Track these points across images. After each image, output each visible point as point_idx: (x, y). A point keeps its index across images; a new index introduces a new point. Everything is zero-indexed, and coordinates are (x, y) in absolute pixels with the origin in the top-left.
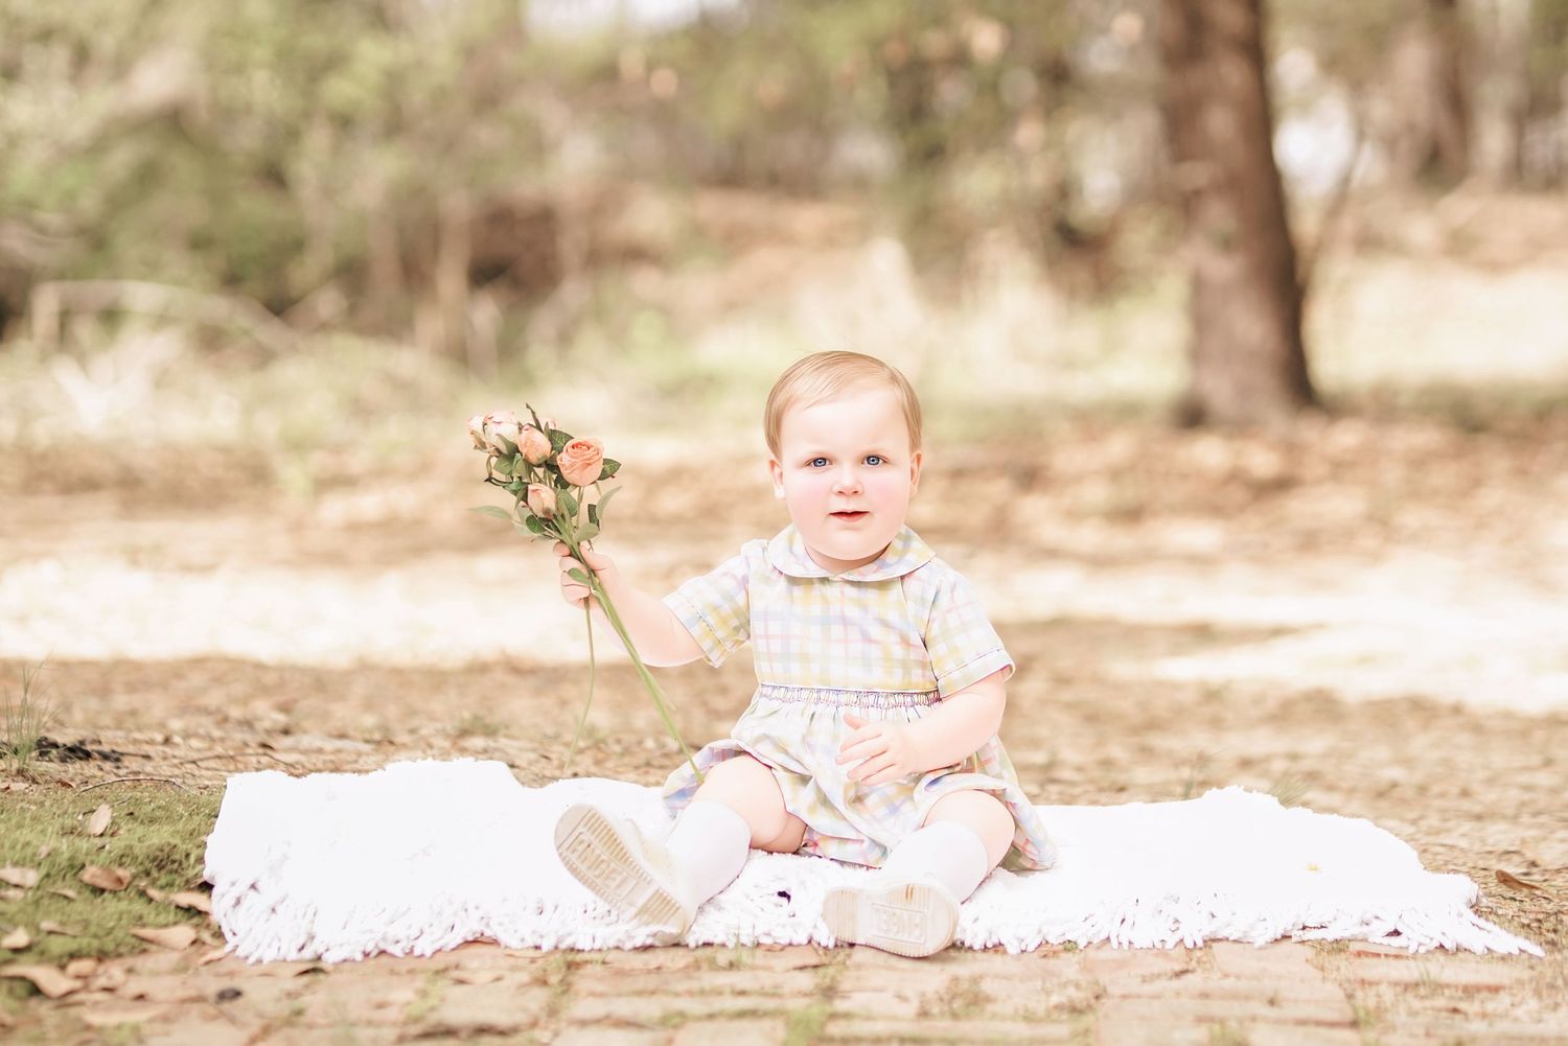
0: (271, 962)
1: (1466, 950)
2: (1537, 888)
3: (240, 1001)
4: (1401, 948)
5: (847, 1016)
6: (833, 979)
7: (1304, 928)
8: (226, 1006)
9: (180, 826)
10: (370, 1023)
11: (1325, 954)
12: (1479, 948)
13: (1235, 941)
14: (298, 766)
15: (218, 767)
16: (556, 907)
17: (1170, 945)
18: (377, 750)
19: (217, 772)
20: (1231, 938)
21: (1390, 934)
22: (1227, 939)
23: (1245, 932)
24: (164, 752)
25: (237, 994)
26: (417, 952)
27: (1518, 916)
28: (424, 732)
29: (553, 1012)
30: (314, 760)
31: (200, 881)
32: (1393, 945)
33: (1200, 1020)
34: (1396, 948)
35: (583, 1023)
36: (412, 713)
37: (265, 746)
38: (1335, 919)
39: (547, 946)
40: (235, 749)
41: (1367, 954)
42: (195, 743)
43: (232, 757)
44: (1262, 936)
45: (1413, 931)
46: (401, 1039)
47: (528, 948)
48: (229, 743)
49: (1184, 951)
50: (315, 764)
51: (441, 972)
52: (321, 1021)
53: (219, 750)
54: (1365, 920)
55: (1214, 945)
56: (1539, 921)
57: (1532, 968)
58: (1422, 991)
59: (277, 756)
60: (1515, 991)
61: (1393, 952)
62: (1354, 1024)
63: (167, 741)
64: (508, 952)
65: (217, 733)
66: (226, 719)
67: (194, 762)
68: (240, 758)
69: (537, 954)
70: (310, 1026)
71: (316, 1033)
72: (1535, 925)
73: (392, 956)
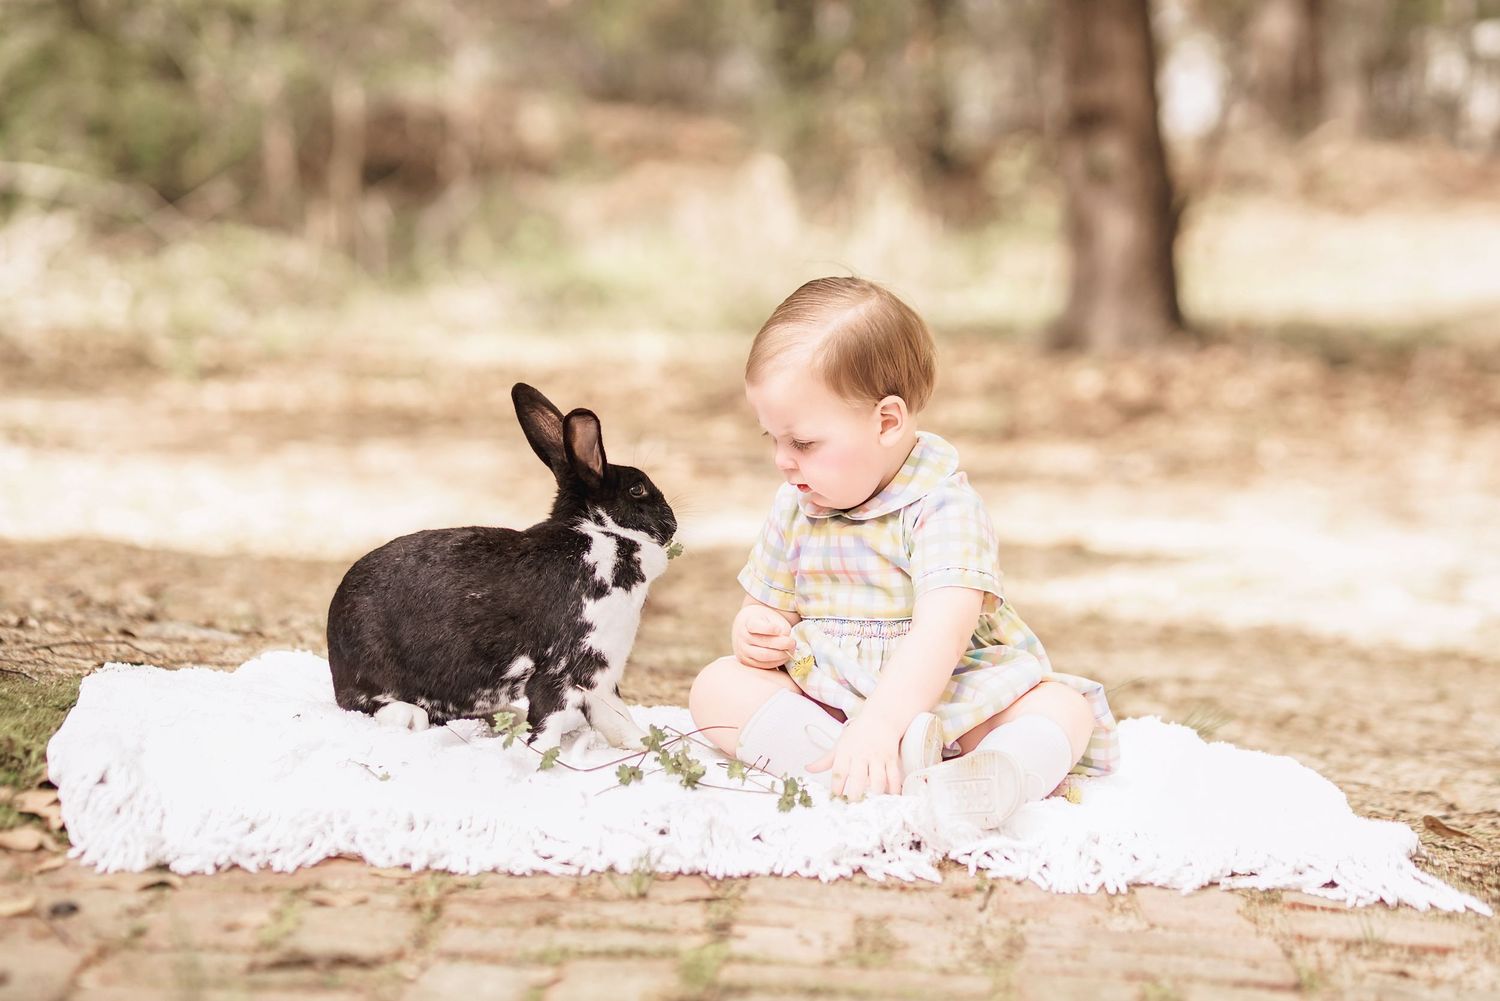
0: (116, 872)
1: (1407, 905)
2: (1467, 836)
3: (75, 919)
4: (1338, 901)
5: (746, 960)
6: (728, 914)
7: (1233, 875)
8: (60, 923)
9: (23, 718)
10: (218, 948)
11: (1256, 904)
12: (1423, 906)
13: (1160, 887)
14: (158, 656)
15: (75, 654)
16: (428, 823)
17: (1093, 889)
18: (244, 642)
19: (71, 660)
20: (1156, 885)
21: (1326, 885)
22: (1152, 884)
23: (1172, 878)
24: (17, 635)
25: (72, 909)
26: (277, 867)
27: (1457, 868)
28: (295, 624)
29: (420, 942)
30: (177, 650)
31: (42, 779)
32: (1329, 897)
33: (1130, 977)
34: (1332, 900)
35: (454, 956)
36: (287, 601)
37: (126, 633)
38: (1266, 866)
39: (416, 866)
40: (92, 634)
41: (1302, 906)
42: (51, 627)
43: (89, 644)
44: (1189, 882)
45: (1351, 882)
46: (252, 968)
47: (396, 867)
48: (89, 628)
49: (1105, 897)
50: (177, 655)
51: (300, 892)
52: (164, 943)
53: (77, 635)
54: (1299, 869)
55: (1138, 891)
56: (1479, 874)
57: (1480, 928)
58: (1365, 950)
59: (138, 644)
60: (1464, 955)
61: (1329, 905)
62: (1297, 987)
63: (21, 624)
64: (374, 871)
65: (76, 617)
66: (87, 602)
67: (48, 648)
68: (99, 645)
69: (405, 874)
70: (152, 949)
71: (157, 958)
72: (1475, 878)
73: (245, 871)
